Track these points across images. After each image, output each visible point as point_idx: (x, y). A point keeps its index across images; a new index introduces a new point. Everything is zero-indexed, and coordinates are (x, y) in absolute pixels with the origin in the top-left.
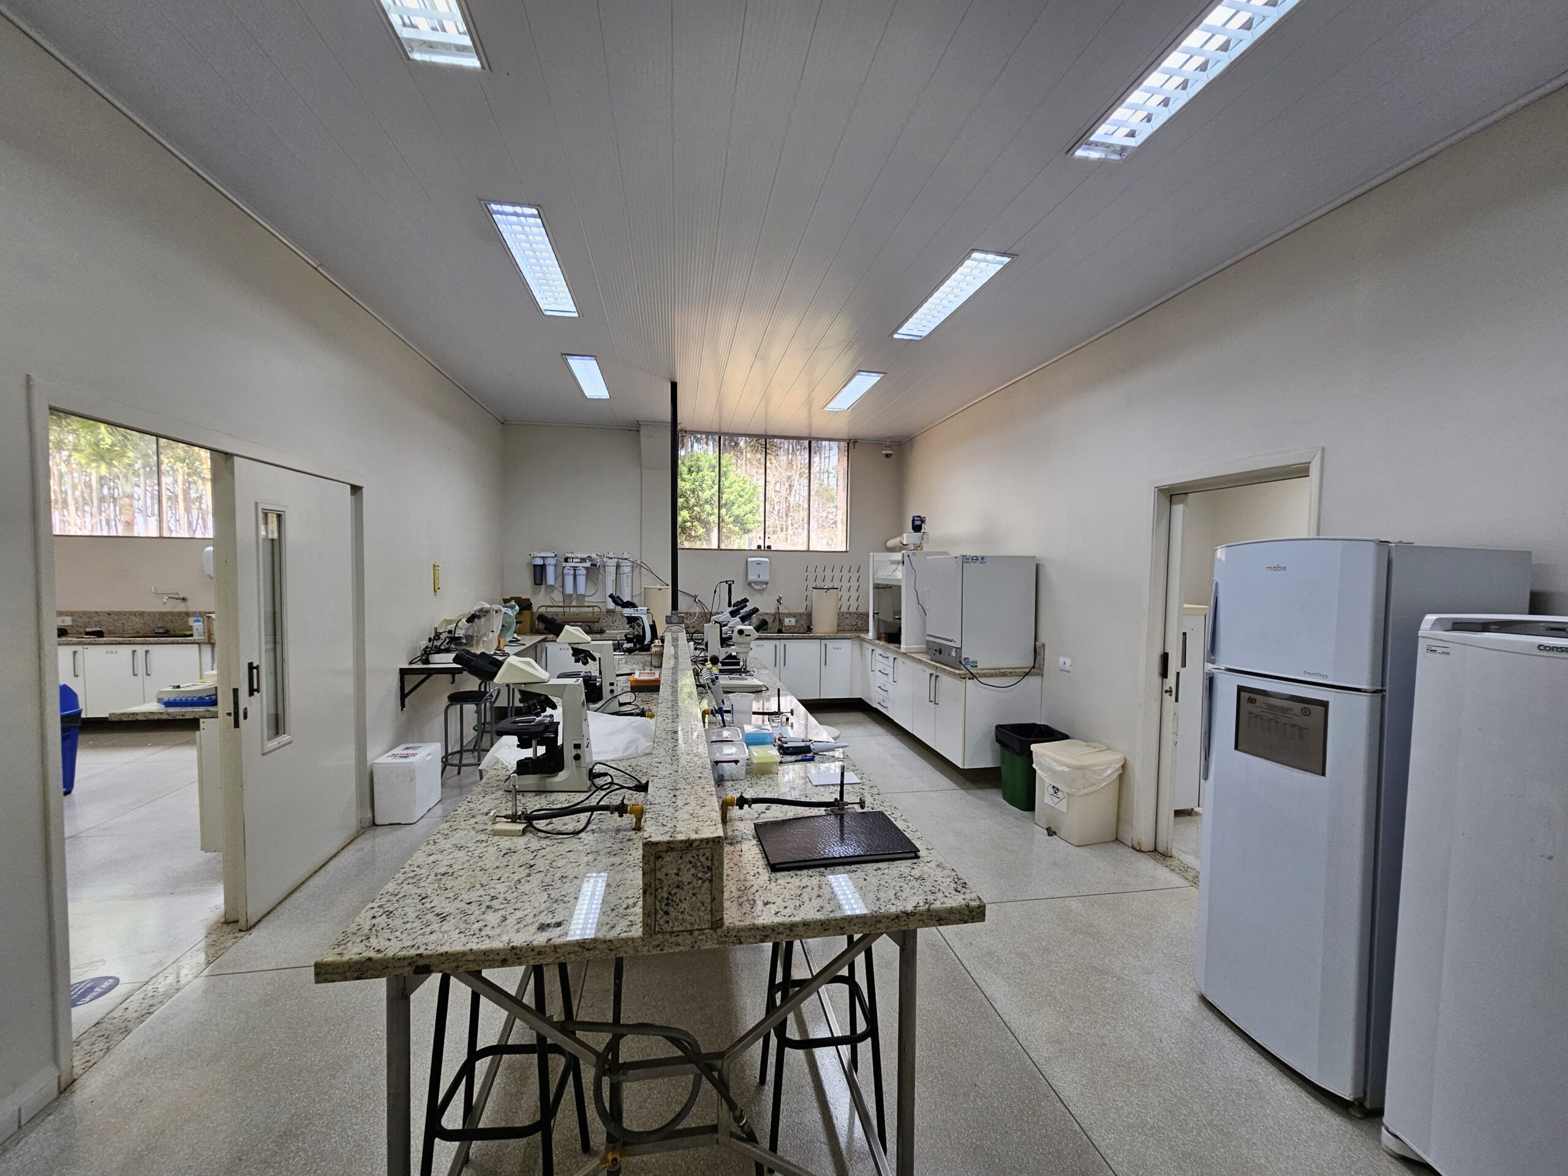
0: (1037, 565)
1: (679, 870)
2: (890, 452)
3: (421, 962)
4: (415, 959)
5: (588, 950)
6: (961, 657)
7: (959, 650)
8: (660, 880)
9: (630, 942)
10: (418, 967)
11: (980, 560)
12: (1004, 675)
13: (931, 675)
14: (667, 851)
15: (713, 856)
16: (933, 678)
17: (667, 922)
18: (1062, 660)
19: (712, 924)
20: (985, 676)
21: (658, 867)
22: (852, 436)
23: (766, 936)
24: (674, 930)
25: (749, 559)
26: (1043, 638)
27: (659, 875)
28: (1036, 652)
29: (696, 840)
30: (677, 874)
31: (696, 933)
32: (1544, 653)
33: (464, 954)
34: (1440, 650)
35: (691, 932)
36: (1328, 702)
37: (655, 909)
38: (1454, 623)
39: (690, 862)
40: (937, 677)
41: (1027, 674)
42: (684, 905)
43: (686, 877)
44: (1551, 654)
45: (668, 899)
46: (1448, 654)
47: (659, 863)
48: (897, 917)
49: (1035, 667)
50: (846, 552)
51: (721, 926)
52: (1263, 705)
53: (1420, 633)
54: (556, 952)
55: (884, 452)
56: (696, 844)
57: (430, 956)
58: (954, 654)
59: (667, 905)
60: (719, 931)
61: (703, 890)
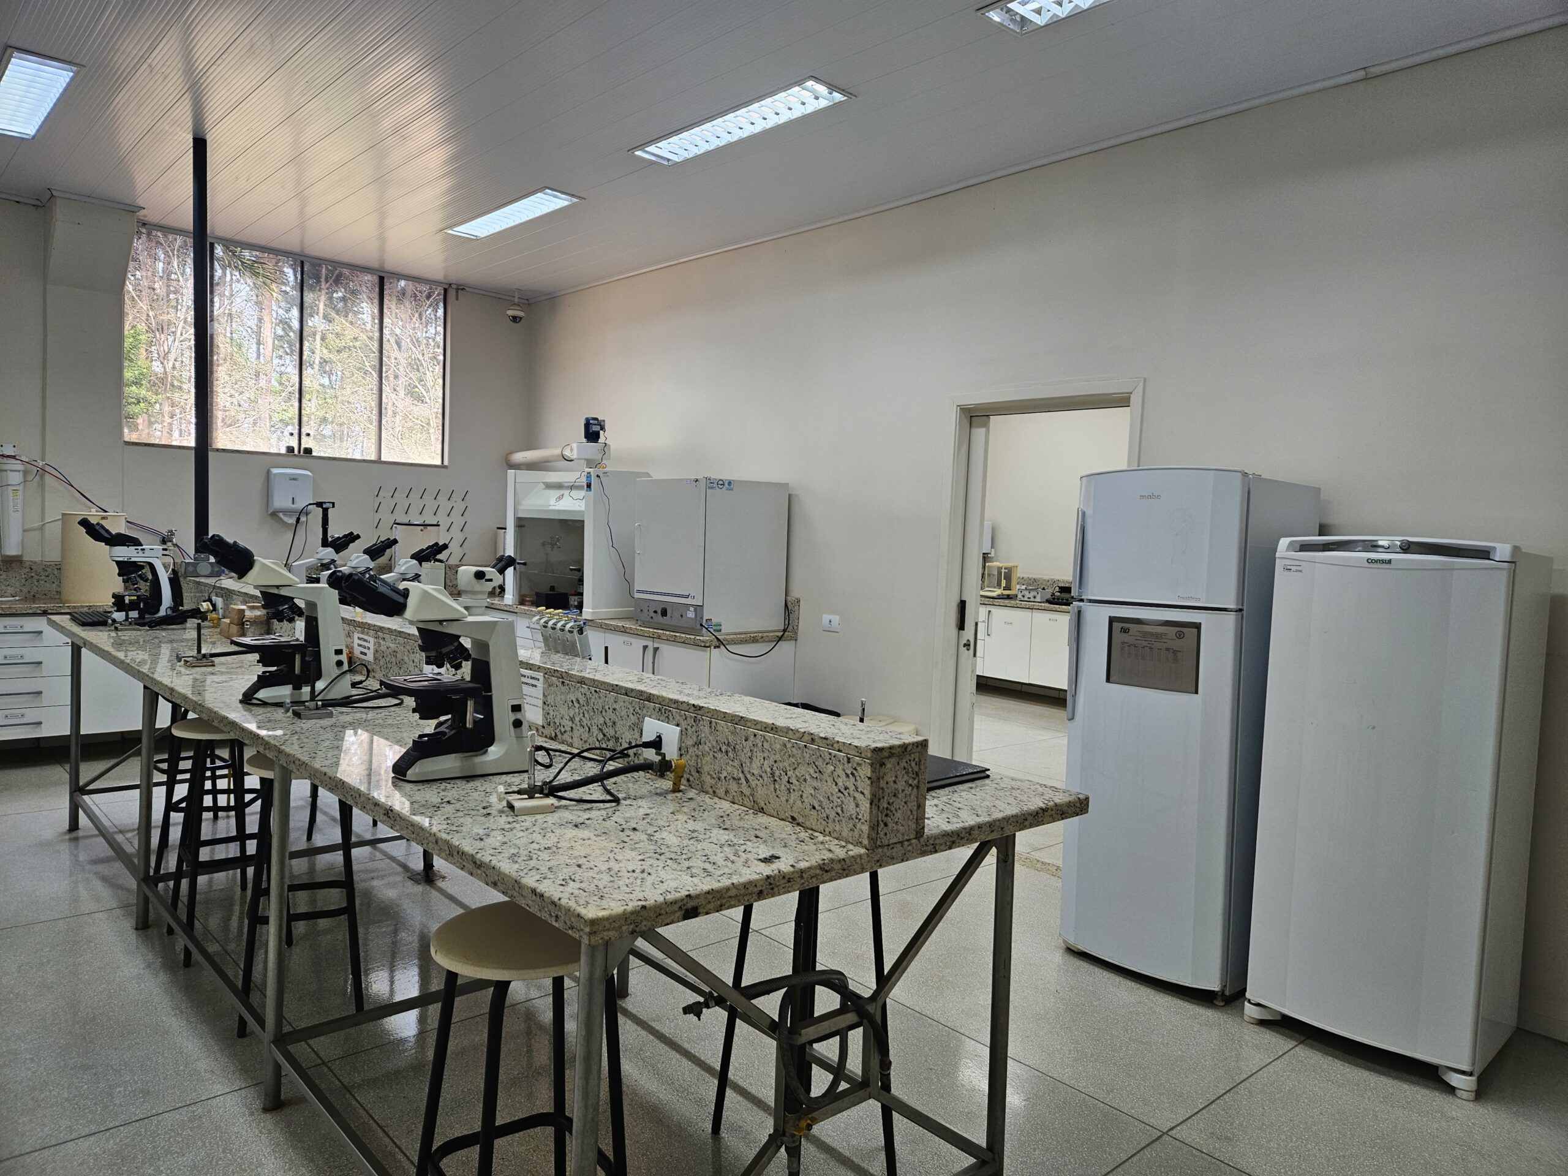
0: (790, 496)
1: (896, 777)
2: (520, 314)
3: (691, 904)
4: (685, 901)
5: (827, 871)
6: (702, 618)
7: (699, 609)
8: (882, 789)
9: (858, 860)
10: (687, 910)
11: (726, 485)
12: (754, 640)
13: (645, 647)
14: (889, 757)
15: (920, 761)
16: (650, 652)
17: (886, 834)
18: (826, 617)
19: (917, 833)
20: (734, 642)
21: (881, 775)
22: (453, 278)
23: (953, 842)
24: (891, 842)
25: (275, 471)
26: (795, 593)
27: (883, 784)
28: (789, 610)
29: (909, 744)
30: (895, 782)
31: (906, 843)
32: (1372, 565)
33: (728, 889)
34: (1294, 568)
35: (902, 842)
36: (1200, 624)
37: (878, 821)
38: (1301, 545)
39: (905, 768)
40: (656, 650)
41: (780, 639)
42: (898, 815)
43: (901, 785)
44: (1375, 565)
45: (887, 809)
46: (1300, 571)
47: (883, 770)
48: (1037, 813)
49: (787, 632)
50: (443, 466)
51: (922, 836)
52: (1138, 634)
53: (1277, 555)
54: (802, 877)
55: (511, 313)
56: (909, 748)
57: (698, 896)
58: (691, 614)
59: (887, 815)
60: (922, 840)
61: (912, 797)
